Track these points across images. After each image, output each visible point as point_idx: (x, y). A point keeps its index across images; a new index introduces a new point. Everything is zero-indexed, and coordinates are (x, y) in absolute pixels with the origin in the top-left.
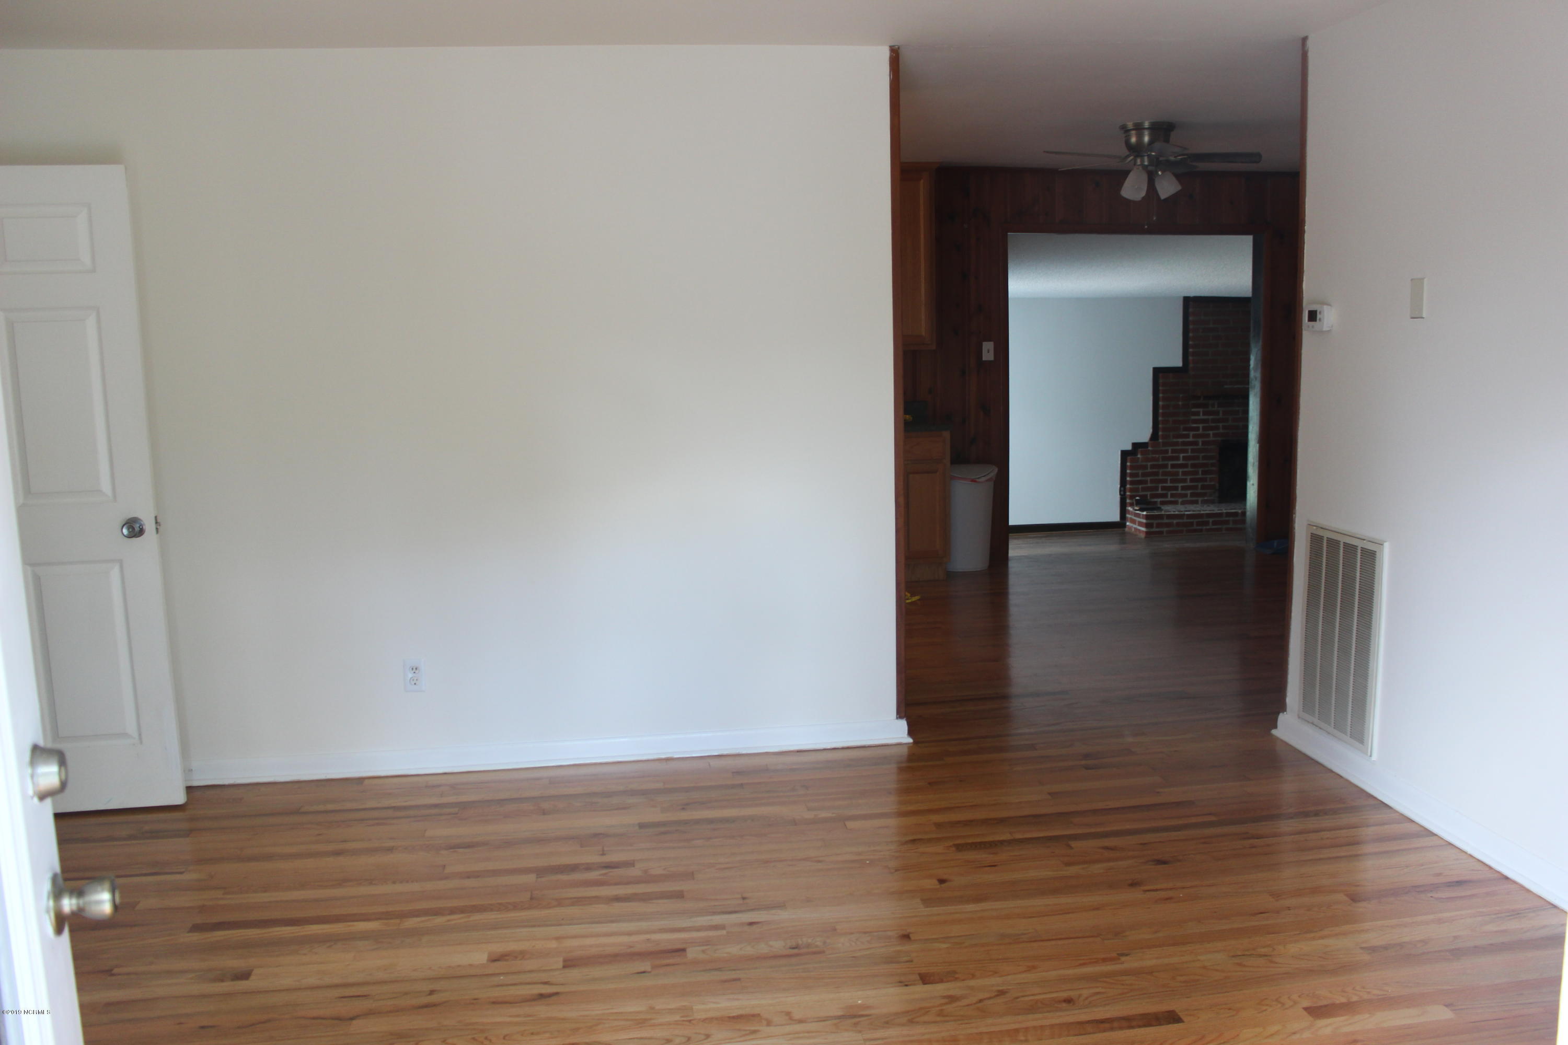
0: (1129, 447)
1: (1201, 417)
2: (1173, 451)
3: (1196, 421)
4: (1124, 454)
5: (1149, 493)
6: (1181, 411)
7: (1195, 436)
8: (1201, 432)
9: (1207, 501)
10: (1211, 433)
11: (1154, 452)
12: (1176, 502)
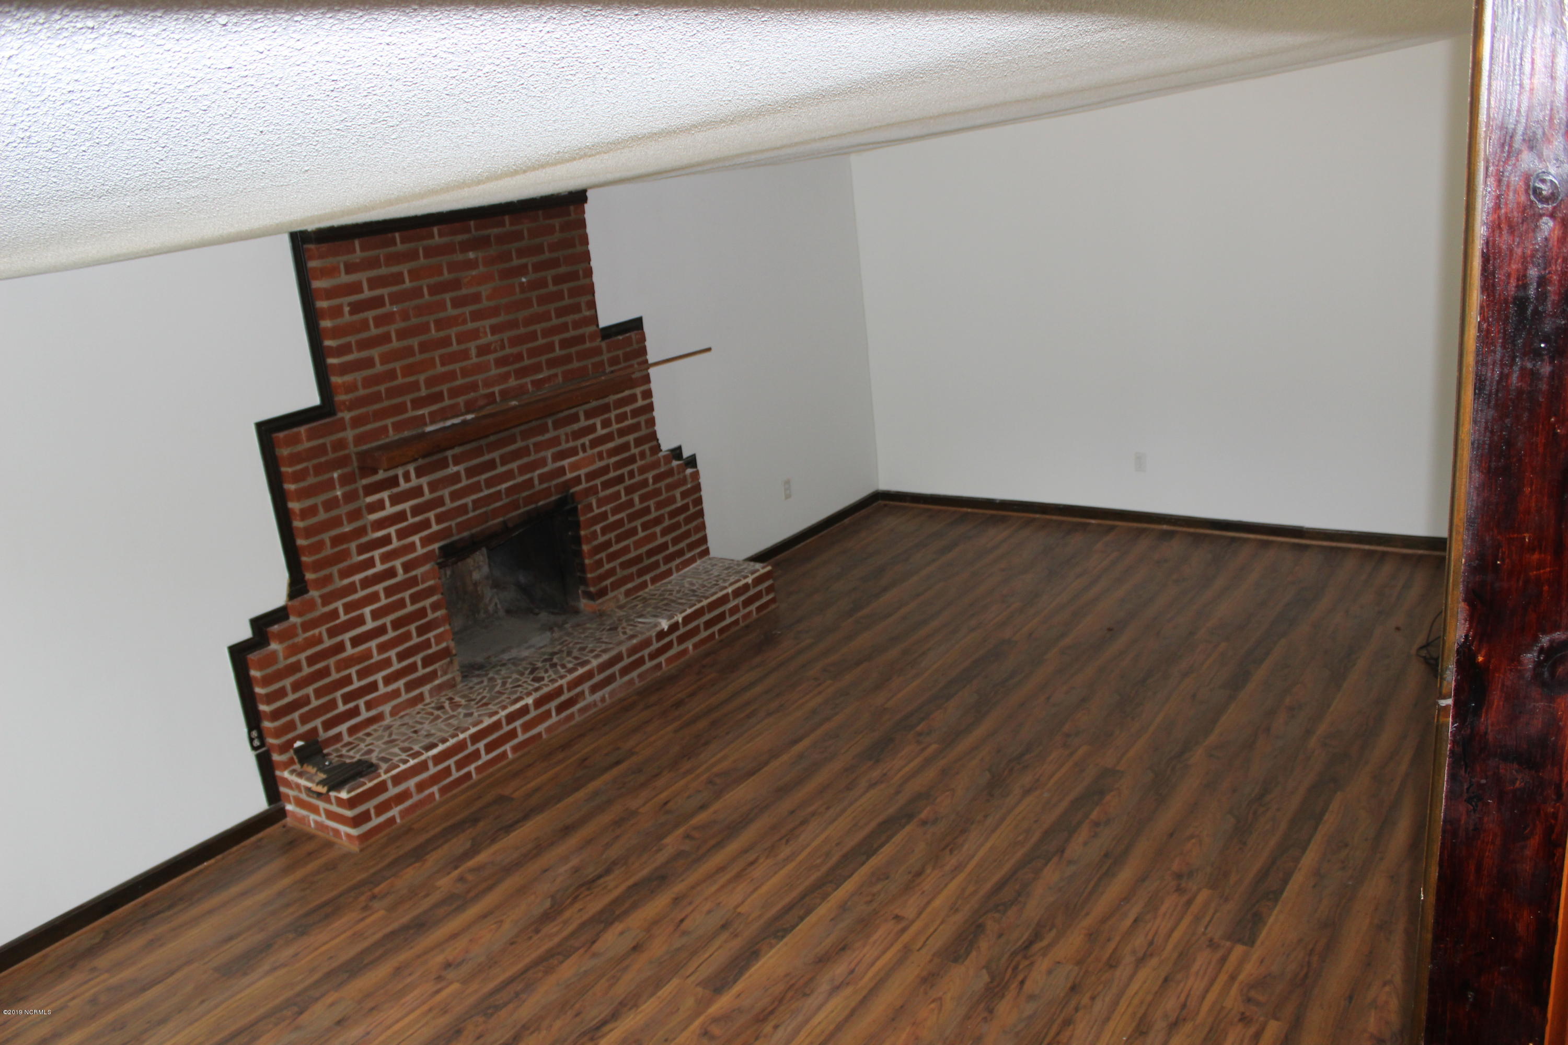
0: (246, 633)
1: (389, 510)
2: (348, 608)
3: (380, 524)
4: (239, 653)
5: (318, 723)
6: (343, 510)
7: (385, 558)
8: (395, 544)
9: (440, 688)
10: (416, 539)
11: (306, 626)
12: (379, 718)
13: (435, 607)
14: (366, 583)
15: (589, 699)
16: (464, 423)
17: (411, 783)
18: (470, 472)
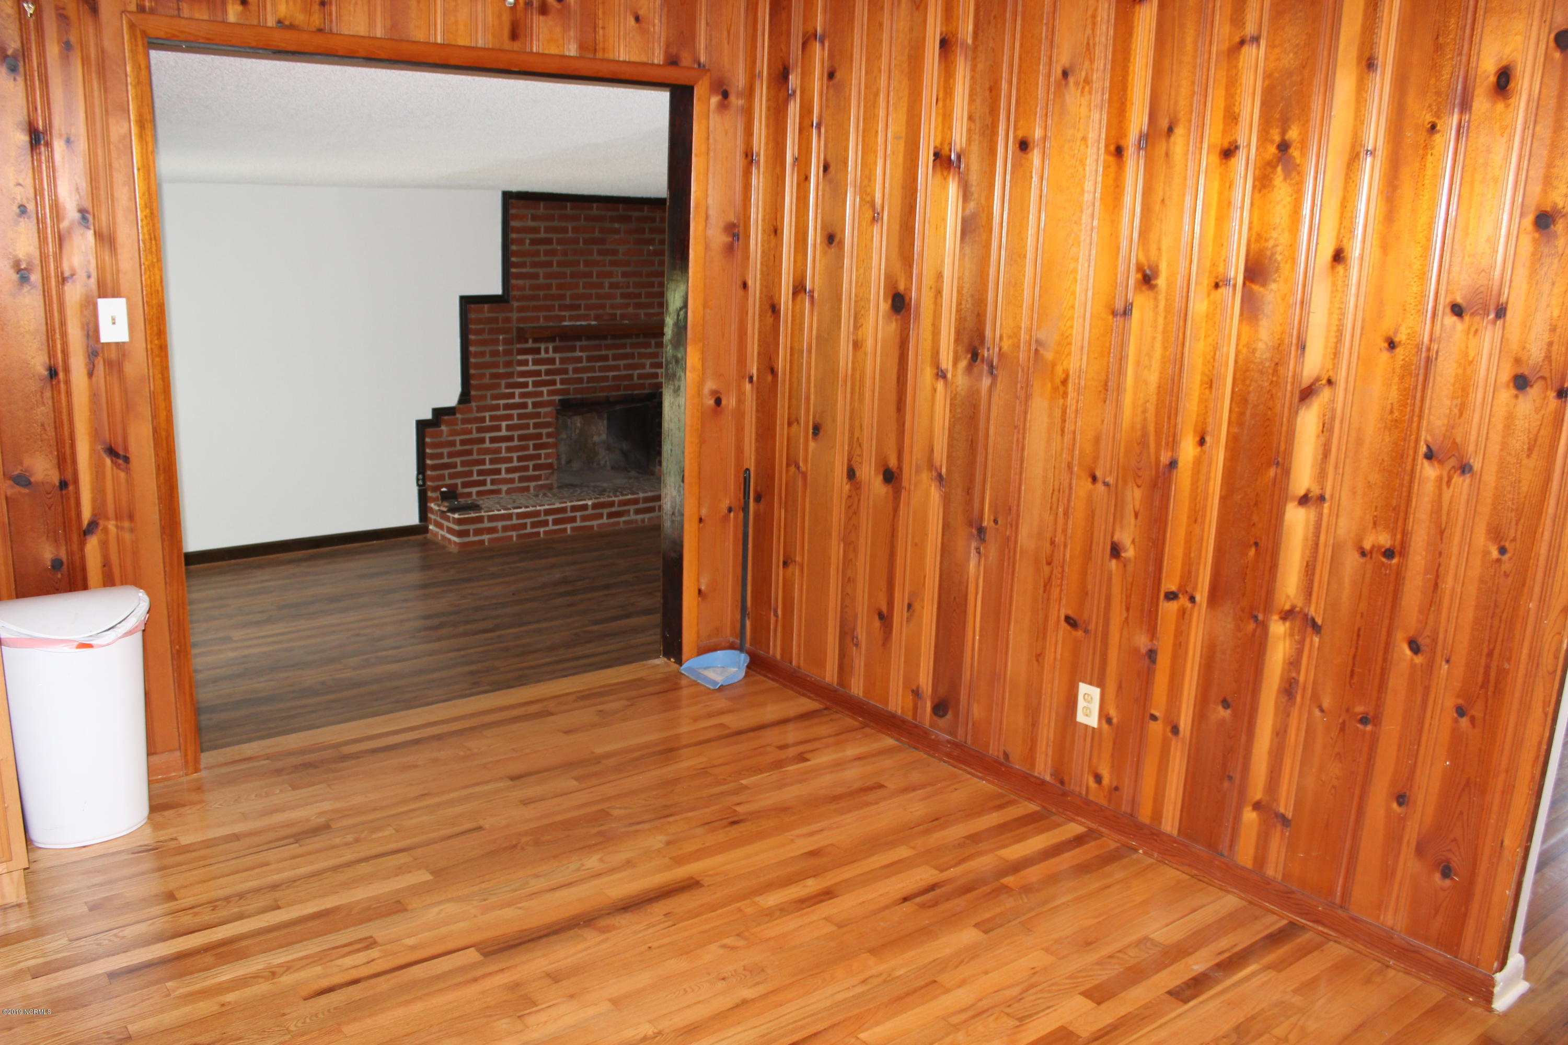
0: (428, 416)
1: (531, 367)
2: (492, 418)
3: (523, 374)
4: (422, 426)
5: (459, 481)
6: (502, 359)
7: (522, 395)
8: (530, 389)
9: (542, 486)
10: (545, 389)
11: (464, 421)
12: (498, 492)
13: (549, 435)
14: (507, 407)
15: (633, 517)
16: (589, 325)
17: (500, 524)
18: (590, 359)
